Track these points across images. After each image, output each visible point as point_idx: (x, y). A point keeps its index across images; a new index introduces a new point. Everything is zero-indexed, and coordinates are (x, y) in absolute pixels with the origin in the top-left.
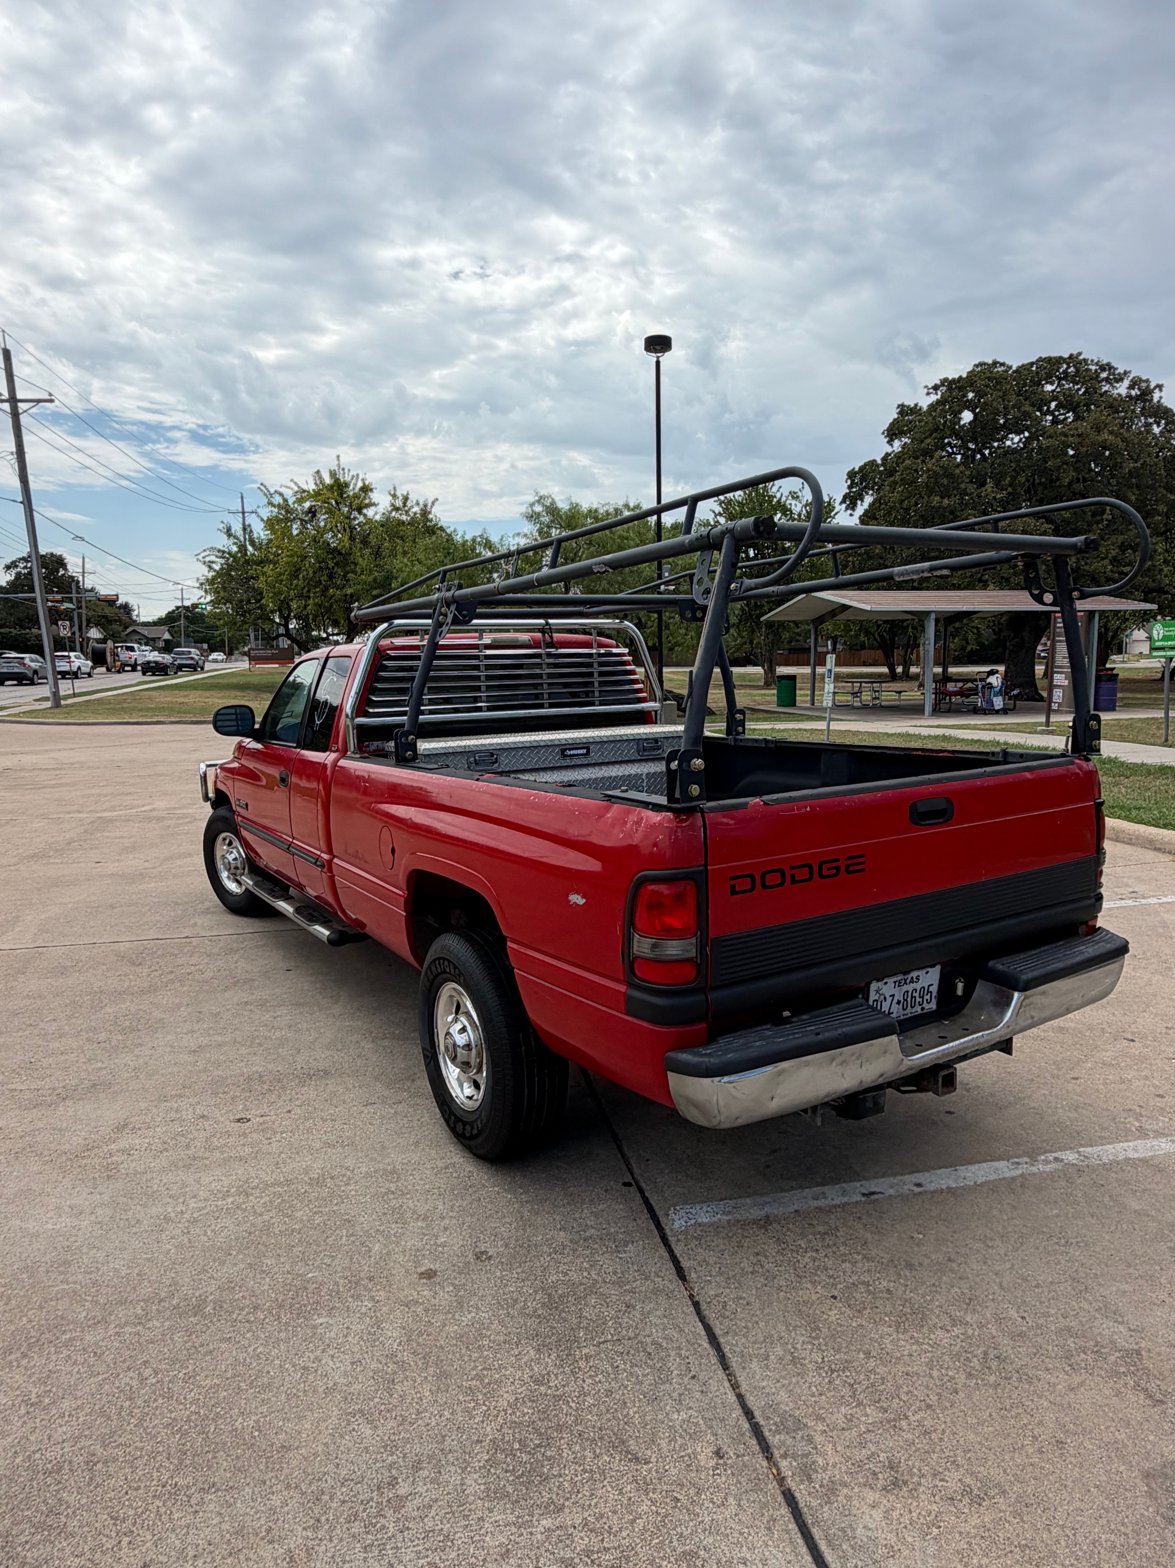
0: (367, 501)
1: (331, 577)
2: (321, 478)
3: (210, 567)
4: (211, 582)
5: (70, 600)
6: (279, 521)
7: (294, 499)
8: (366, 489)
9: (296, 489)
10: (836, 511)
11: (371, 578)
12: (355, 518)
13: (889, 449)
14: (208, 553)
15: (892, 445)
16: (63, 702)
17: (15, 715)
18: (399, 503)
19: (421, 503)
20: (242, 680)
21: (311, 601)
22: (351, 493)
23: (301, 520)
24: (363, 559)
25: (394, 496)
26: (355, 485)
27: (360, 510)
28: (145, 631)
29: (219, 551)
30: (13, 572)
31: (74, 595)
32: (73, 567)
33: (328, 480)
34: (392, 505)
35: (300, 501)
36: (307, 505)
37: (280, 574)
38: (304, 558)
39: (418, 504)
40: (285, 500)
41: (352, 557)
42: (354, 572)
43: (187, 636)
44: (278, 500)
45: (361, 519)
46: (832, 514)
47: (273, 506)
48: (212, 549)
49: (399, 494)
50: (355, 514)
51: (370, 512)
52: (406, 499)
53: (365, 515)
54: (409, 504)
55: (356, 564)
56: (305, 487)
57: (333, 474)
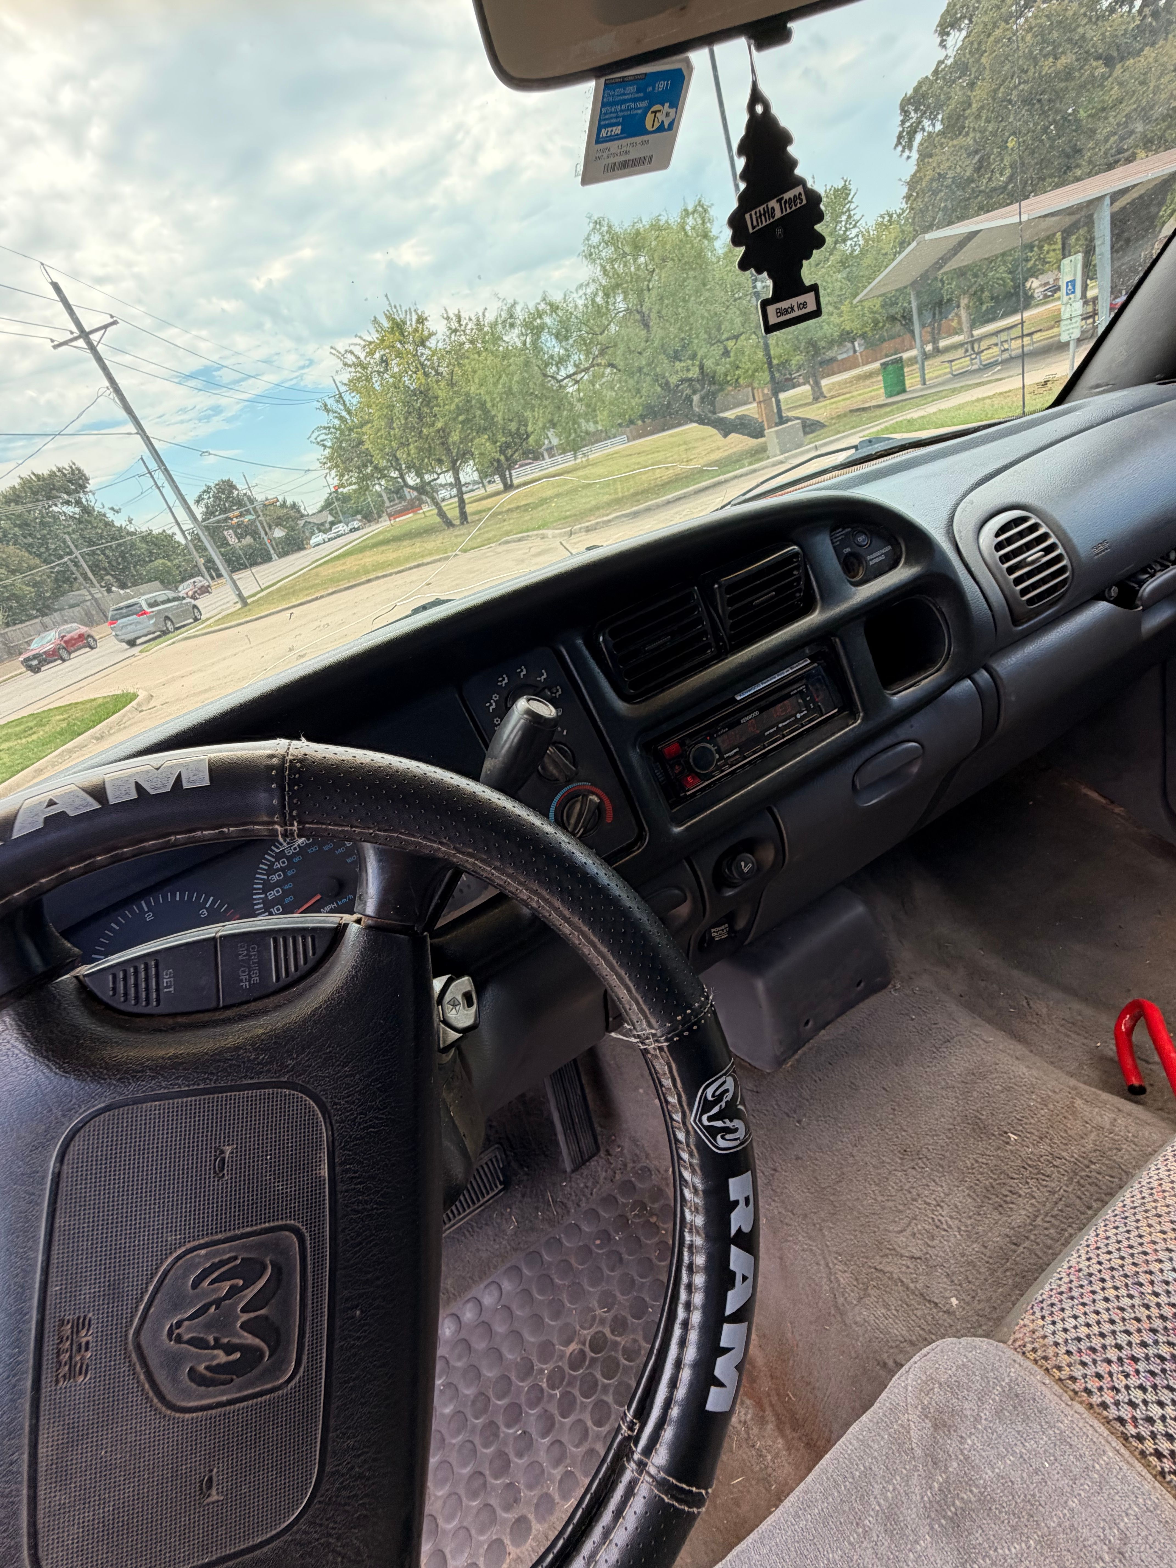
0: (426, 333)
1: (420, 417)
2: (379, 324)
3: (325, 446)
4: (330, 459)
5: (248, 512)
6: (359, 379)
7: (364, 354)
8: (421, 320)
9: (363, 343)
10: (852, 193)
11: (453, 407)
12: (422, 354)
13: (941, 54)
14: (316, 434)
15: (945, 47)
16: (249, 601)
17: (210, 626)
18: (454, 325)
19: (473, 318)
20: (388, 535)
21: (412, 446)
22: (410, 330)
23: (379, 372)
24: (441, 391)
25: (448, 318)
26: (411, 320)
27: (423, 343)
28: (314, 520)
29: (325, 428)
30: (203, 504)
31: (250, 507)
32: (241, 487)
33: (386, 324)
34: (450, 329)
35: (371, 353)
36: (377, 356)
37: (379, 430)
38: (391, 407)
39: (470, 319)
40: (358, 358)
41: (431, 393)
42: (438, 405)
43: (344, 513)
44: (350, 359)
45: (427, 352)
46: (849, 199)
47: (350, 366)
48: (319, 428)
49: (451, 315)
50: (421, 350)
51: (432, 343)
52: (459, 318)
53: (430, 349)
54: (463, 322)
55: (437, 398)
56: (369, 339)
57: (389, 318)
